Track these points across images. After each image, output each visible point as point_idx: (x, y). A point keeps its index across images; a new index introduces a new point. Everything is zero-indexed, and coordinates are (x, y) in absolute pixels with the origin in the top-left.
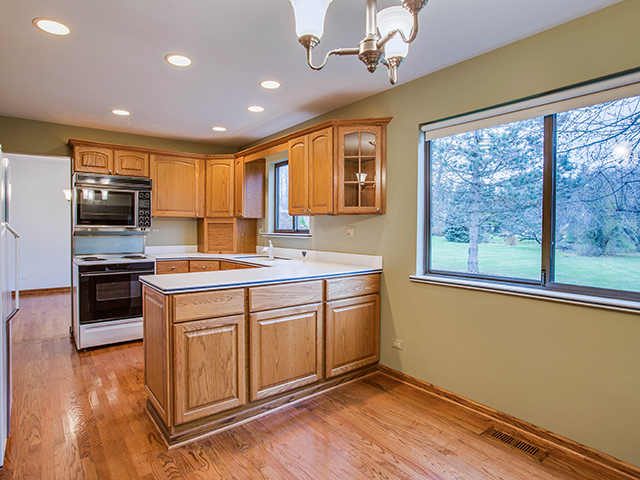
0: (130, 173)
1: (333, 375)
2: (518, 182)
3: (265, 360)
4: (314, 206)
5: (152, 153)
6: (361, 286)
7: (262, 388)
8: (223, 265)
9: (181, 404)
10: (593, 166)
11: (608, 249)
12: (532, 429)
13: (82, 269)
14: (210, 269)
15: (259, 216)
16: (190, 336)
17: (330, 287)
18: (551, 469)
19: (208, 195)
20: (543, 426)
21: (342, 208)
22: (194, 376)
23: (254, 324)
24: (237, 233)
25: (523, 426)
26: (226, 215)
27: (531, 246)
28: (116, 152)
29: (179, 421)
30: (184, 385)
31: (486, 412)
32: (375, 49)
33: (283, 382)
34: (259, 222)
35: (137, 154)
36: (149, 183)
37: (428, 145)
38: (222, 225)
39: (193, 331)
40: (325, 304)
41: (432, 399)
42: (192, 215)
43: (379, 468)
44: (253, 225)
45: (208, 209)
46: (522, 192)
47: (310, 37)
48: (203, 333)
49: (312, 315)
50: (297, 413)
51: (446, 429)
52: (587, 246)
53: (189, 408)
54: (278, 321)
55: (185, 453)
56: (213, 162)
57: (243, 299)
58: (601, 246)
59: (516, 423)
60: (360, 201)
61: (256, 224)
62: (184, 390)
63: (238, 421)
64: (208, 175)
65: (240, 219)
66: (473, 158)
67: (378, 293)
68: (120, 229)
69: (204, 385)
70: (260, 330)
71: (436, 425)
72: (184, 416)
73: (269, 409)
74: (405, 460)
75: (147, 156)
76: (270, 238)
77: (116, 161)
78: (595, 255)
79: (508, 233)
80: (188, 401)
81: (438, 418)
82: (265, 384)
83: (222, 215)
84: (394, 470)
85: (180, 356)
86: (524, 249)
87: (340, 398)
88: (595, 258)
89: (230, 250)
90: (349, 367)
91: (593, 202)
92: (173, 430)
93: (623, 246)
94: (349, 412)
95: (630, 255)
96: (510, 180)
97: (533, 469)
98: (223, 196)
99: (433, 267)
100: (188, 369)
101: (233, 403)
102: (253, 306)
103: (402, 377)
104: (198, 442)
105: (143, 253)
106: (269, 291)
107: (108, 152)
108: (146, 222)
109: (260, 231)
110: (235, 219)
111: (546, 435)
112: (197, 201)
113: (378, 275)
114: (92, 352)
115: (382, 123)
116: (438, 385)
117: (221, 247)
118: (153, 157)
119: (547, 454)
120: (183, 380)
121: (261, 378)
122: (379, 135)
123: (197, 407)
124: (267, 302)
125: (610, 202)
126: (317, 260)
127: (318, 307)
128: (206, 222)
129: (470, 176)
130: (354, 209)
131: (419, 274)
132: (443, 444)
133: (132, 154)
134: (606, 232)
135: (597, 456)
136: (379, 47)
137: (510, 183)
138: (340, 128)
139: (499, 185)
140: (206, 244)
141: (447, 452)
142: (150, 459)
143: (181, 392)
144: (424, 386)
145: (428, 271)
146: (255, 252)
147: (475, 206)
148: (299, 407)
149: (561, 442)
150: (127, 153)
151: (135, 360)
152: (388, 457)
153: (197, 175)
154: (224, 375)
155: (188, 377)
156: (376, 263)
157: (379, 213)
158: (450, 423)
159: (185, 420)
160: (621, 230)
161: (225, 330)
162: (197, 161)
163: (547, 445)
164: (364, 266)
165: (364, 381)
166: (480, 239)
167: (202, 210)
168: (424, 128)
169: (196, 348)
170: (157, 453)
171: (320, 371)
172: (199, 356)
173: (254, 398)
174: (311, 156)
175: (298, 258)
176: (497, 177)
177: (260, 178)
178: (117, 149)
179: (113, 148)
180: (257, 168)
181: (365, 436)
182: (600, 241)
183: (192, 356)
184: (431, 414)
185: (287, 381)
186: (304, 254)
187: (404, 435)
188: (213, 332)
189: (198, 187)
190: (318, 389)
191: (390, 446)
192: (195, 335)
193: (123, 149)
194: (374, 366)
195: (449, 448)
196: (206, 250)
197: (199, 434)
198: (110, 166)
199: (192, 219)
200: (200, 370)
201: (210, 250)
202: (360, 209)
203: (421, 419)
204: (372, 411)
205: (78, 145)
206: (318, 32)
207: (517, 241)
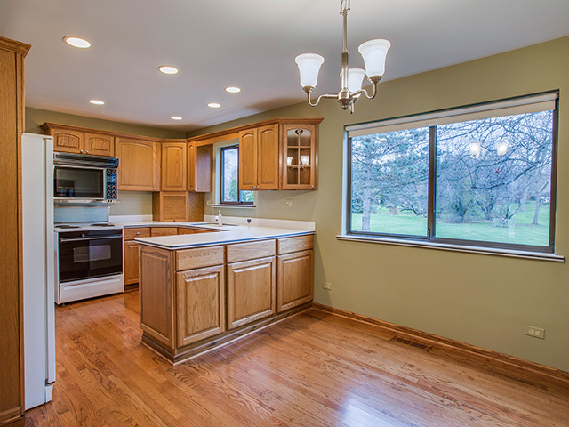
0: (99, 153)
1: (282, 310)
2: (402, 163)
3: (237, 298)
4: (262, 183)
5: (118, 136)
6: (300, 244)
7: (235, 320)
8: (180, 230)
9: (182, 332)
10: (455, 153)
11: (465, 217)
12: (421, 334)
13: (61, 235)
14: (170, 234)
15: (208, 191)
16: (188, 281)
17: (280, 244)
18: (434, 355)
19: (164, 172)
20: (428, 331)
21: (286, 186)
22: (190, 310)
23: (230, 272)
24: (189, 204)
25: (416, 333)
26: (180, 189)
27: (409, 215)
28: (86, 134)
29: (181, 344)
30: (183, 318)
31: (392, 327)
32: (348, 97)
33: (249, 316)
34: (206, 196)
35: (105, 137)
36: (116, 162)
37: (350, 140)
38: (175, 197)
39: (189, 278)
40: (277, 258)
41: (353, 322)
42: (150, 189)
43: (327, 364)
44: (201, 198)
45: (163, 184)
46: (404, 171)
47: (309, 87)
48: (197, 279)
49: (269, 265)
50: (261, 337)
51: (367, 340)
52: (450, 216)
53: (187, 335)
54: (246, 270)
55: (187, 366)
56: (168, 145)
57: (223, 253)
58: (461, 215)
59: (411, 332)
60: (300, 180)
61: (204, 197)
62: (183, 321)
63: (220, 344)
64: (164, 156)
65: (192, 192)
66: (366, 143)
67: (312, 249)
68: (88, 201)
69: (196, 318)
70: (234, 277)
71: (360, 338)
72: (184, 341)
73: (240, 335)
74: (343, 358)
75: (112, 138)
76: (219, 209)
77: (86, 142)
78: (456, 222)
79: (393, 205)
80: (186, 329)
81: (360, 334)
82: (237, 317)
83: (176, 189)
84: (338, 364)
85: (181, 296)
86: (404, 217)
87: (289, 326)
88: (456, 224)
89: (183, 219)
90: (293, 304)
91: (455, 180)
92: (176, 350)
93: (476, 215)
94: (297, 334)
95: (482, 222)
96: (395, 162)
97: (423, 356)
98: (177, 174)
99: (353, 229)
100: (186, 306)
101: (216, 331)
102: (230, 259)
103: (331, 310)
104: (194, 359)
105: (107, 221)
106: (240, 247)
107: (80, 135)
108: (113, 195)
109: (208, 203)
110: (187, 193)
111: (430, 337)
112: (154, 178)
113: (312, 237)
114: (71, 307)
115: (316, 122)
116: (357, 313)
117: (174, 216)
118: (117, 139)
119: (431, 348)
120: (183, 314)
121: (235, 312)
122: (313, 131)
123: (193, 334)
124: (239, 256)
125: (468, 181)
126: (261, 225)
127: (272, 259)
128: (161, 195)
129: (364, 158)
130: (294, 186)
131: (343, 234)
132: (366, 347)
133: (100, 136)
134: (464, 204)
135: (460, 345)
136: (350, 96)
137: (395, 165)
138: (285, 125)
139: (386, 165)
140: (161, 213)
141: (370, 352)
142: (161, 372)
143: (181, 323)
144: (348, 315)
145: (349, 232)
146: (203, 220)
147: (368, 183)
148: (260, 333)
149: (439, 340)
150: (96, 136)
151: (114, 311)
152: (331, 357)
153: (154, 155)
154: (210, 310)
155: (186, 311)
156: (310, 227)
157: (313, 190)
158: (369, 335)
159: (185, 344)
160: (475, 202)
161: (211, 276)
162: (154, 143)
163: (431, 343)
164: (301, 229)
165: (303, 314)
166: (371, 210)
167: (159, 185)
168: (347, 128)
169: (191, 290)
170: (165, 369)
171: (274, 307)
172: (194, 296)
173: (230, 328)
174: (260, 144)
175: (245, 225)
176: (385, 159)
177: (209, 159)
178: (87, 132)
179: (84, 131)
180: (206, 151)
181: (313, 347)
182: (460, 211)
183: (189, 296)
184: (355, 332)
185: (252, 315)
186: (249, 221)
187: (340, 345)
188: (203, 278)
189: (156, 165)
190: (272, 321)
191: (332, 351)
192: (191, 280)
193: (94, 132)
194: (309, 304)
195: (370, 349)
196: (162, 218)
197: (194, 355)
198: (81, 146)
199: (148, 192)
200: (195, 306)
201: (165, 219)
202: (298, 186)
203: (350, 335)
204: (314, 333)
205: (53, 128)
206: (314, 85)
207: (398, 211)
